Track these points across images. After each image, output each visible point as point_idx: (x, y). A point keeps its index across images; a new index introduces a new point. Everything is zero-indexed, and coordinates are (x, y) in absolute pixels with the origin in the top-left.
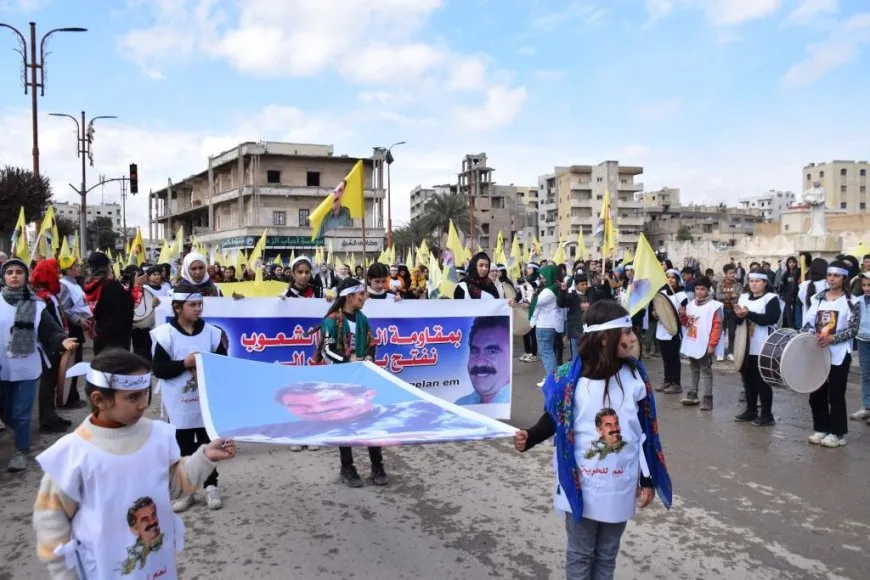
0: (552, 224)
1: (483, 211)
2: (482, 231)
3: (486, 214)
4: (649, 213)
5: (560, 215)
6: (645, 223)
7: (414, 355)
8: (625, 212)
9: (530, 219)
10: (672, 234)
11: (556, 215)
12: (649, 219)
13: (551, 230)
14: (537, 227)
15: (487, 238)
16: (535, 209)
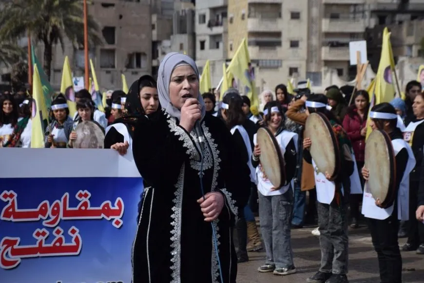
0: (217, 30)
1: (105, 5)
2: (104, 40)
3: (111, 10)
4: (373, 12)
5: (230, 15)
6: (367, 29)
7: (41, 238)
8: (335, 10)
9: (182, 22)
10: (410, 46)
11: (225, 15)
12: (372, 23)
13: (216, 40)
14: (193, 35)
15: (112, 52)
16: (192, 5)
